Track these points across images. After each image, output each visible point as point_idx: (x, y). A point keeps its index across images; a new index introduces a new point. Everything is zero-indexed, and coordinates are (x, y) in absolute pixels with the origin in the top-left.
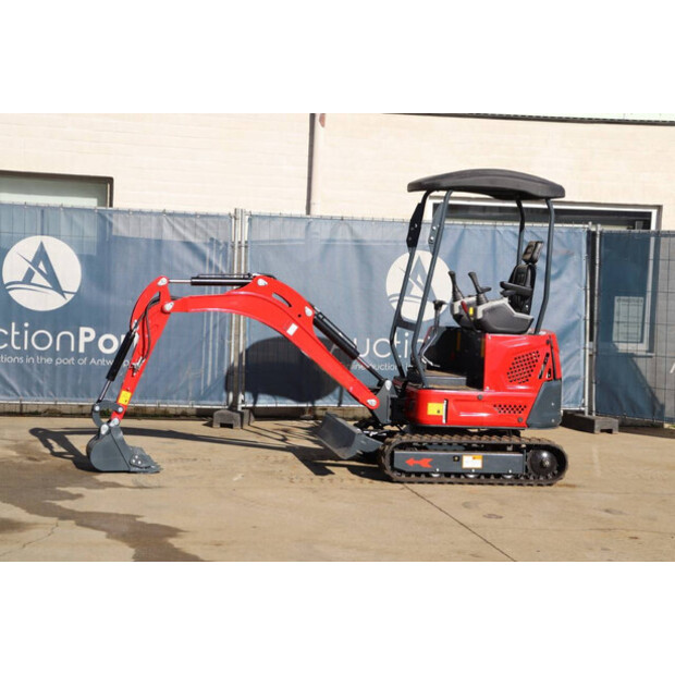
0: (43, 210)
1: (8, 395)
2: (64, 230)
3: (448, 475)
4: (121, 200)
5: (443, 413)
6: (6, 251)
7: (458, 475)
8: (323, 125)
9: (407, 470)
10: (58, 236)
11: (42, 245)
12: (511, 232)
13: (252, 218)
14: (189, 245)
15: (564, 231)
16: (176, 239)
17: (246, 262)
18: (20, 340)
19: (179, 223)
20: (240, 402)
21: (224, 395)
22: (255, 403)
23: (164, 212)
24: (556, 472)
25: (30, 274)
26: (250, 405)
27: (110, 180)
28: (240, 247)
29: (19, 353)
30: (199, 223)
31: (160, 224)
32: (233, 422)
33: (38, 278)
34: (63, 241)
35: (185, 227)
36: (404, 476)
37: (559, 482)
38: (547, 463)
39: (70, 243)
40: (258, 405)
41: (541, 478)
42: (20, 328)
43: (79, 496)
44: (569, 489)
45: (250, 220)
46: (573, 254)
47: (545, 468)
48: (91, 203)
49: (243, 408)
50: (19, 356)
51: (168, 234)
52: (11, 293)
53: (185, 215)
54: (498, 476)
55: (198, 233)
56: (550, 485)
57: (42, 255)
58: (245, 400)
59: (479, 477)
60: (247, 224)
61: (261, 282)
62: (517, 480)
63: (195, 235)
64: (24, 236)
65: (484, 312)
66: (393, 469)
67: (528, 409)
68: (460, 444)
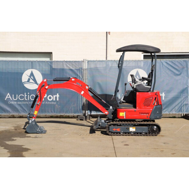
0: (32, 62)
1: (25, 112)
2: (38, 67)
3: (126, 133)
4: (55, 58)
5: (124, 115)
6: (23, 73)
7: (129, 133)
8: (109, 34)
9: (113, 132)
10: (36, 69)
11: (32, 72)
12: (165, 62)
13: (88, 61)
14: (71, 70)
15: (182, 61)
16: (67, 68)
17: (87, 74)
18: (27, 97)
19: (68, 64)
20: (86, 113)
21: (82, 111)
22: (91, 113)
23: (64, 61)
24: (158, 132)
25: (29, 80)
26: (90, 114)
27: (51, 53)
28: (85, 70)
29: (27, 101)
30: (74, 63)
31: (63, 64)
32: (83, 119)
33: (31, 81)
34: (38, 70)
35: (70, 65)
36: (113, 134)
37: (158, 135)
38: (155, 129)
39: (39, 71)
40: (91, 114)
41: (154, 134)
42: (27, 94)
43: (16, 140)
44: (161, 137)
45: (88, 62)
46: (184, 68)
47: (154, 131)
48: (48, 59)
49: (87, 115)
50: (27, 102)
51: (65, 67)
52: (24, 85)
53: (70, 62)
54: (141, 133)
55: (73, 66)
56: (156, 136)
57: (32, 74)
58: (88, 113)
59: (135, 134)
60: (87, 63)
61: (73, 80)
62: (146, 134)
63: (73, 67)
64: (27, 69)
65: (136, 86)
66: (109, 132)
67: (150, 114)
68: (132, 124)
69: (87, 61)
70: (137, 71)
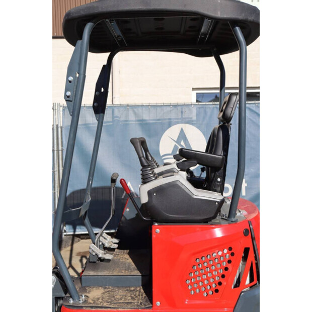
69: (61, 108)
70: (182, 130)
